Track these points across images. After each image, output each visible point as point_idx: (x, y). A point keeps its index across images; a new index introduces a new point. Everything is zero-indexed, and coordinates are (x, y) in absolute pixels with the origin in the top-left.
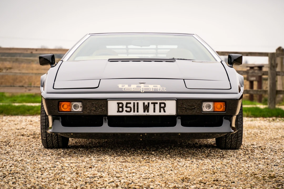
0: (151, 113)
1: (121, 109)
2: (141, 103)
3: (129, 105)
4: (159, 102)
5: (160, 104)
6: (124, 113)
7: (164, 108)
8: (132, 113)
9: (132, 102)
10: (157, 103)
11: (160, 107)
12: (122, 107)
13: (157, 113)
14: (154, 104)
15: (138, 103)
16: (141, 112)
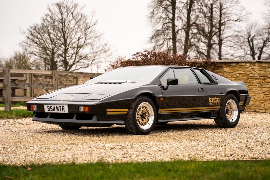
0: (59, 112)
1: (49, 110)
2: (55, 106)
3: (51, 107)
4: (62, 106)
5: (62, 107)
6: (50, 112)
7: (64, 109)
8: (53, 112)
9: (52, 106)
10: (61, 106)
11: (63, 109)
12: (49, 108)
13: (62, 112)
14: (60, 107)
15: (54, 106)
16: (56, 111)
